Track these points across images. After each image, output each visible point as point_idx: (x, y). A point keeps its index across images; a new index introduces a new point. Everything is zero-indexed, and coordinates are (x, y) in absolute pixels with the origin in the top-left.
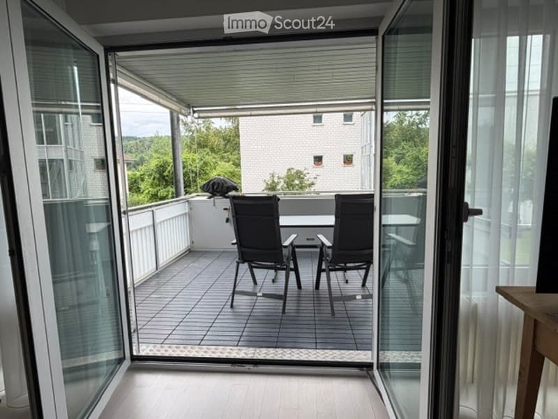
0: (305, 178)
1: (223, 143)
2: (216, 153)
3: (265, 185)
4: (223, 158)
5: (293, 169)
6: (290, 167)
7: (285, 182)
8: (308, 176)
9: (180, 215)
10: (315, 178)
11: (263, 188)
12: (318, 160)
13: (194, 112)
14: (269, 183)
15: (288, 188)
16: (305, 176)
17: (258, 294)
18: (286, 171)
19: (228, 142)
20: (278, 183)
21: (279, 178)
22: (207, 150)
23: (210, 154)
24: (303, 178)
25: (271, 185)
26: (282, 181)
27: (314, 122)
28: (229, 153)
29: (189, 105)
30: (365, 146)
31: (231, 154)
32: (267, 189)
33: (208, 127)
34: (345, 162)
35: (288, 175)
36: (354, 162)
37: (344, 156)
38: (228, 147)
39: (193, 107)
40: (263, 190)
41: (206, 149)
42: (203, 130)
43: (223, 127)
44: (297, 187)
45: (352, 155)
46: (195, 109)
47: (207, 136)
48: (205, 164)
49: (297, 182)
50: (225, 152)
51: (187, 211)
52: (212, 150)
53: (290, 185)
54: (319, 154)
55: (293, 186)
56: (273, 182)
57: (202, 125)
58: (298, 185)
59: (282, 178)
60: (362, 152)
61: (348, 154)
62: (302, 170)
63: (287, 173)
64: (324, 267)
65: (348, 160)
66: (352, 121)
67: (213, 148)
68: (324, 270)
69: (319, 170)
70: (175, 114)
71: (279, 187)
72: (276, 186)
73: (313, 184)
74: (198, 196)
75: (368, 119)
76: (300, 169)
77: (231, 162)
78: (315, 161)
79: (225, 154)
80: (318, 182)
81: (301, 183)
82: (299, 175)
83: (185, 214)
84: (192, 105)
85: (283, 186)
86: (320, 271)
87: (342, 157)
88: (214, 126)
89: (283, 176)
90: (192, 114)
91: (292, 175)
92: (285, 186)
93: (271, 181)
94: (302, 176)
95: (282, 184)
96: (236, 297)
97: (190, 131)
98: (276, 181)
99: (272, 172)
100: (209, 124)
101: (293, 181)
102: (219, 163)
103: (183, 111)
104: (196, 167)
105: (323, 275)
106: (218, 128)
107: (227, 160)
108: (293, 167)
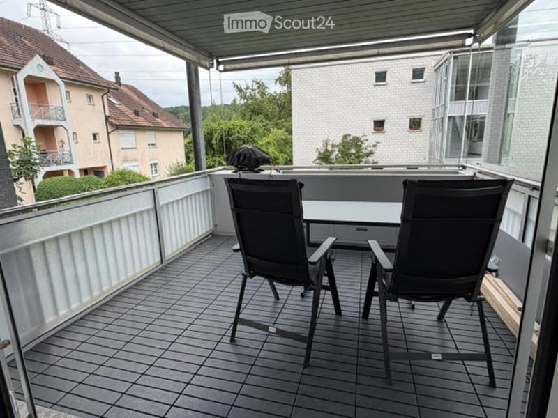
0: (363, 146)
1: (277, 110)
2: (270, 120)
3: (317, 155)
4: (277, 125)
5: (349, 135)
6: (345, 133)
7: (339, 151)
8: (366, 143)
9: (199, 193)
10: (374, 146)
11: (315, 158)
12: (379, 125)
13: (219, 63)
14: (322, 152)
15: (343, 157)
16: (362, 143)
17: (271, 329)
18: (341, 138)
19: (283, 108)
20: (332, 152)
21: (333, 146)
22: (262, 117)
23: (264, 120)
24: (361, 146)
25: (324, 153)
26: (336, 149)
27: (376, 81)
28: (283, 120)
29: (210, 53)
30: (438, 108)
31: (286, 120)
32: (319, 158)
33: (262, 93)
34: (410, 127)
35: (343, 142)
36: (423, 126)
37: (411, 120)
38: (282, 113)
39: (218, 57)
40: (316, 160)
41: (260, 116)
42: (258, 96)
43: (278, 92)
44: (353, 157)
45: (420, 119)
46: (220, 60)
47: (262, 102)
48: (254, 130)
49: (353, 151)
50: (280, 119)
51: (209, 187)
52: (267, 116)
53: (345, 153)
54: (379, 117)
55: (349, 155)
56: (327, 150)
57: (257, 91)
58: (354, 154)
59: (337, 146)
60: (434, 116)
61: (416, 117)
62: (360, 137)
63: (343, 139)
64: (376, 289)
65: (415, 124)
66: (422, 78)
67: (267, 115)
68: (377, 294)
69: (379, 137)
70: (193, 66)
71: (333, 157)
72: (329, 156)
73: (371, 153)
74: (224, 169)
75: (444, 74)
76: (357, 135)
77: (284, 129)
78: (375, 127)
79: (280, 121)
80: (378, 151)
81: (357, 152)
82: (357, 142)
83: (207, 191)
84: (215, 54)
85: (337, 155)
86: (370, 294)
87: (408, 120)
88: (269, 91)
89: (337, 143)
90: (215, 65)
91: (348, 142)
92: (340, 155)
93: (324, 150)
94: (359, 143)
95: (337, 152)
96: (239, 327)
97: (245, 98)
98: (330, 149)
99: (325, 139)
100: (264, 89)
101: (349, 149)
102: (272, 130)
103: (203, 62)
104: (244, 134)
105: (376, 301)
106: (273, 93)
107: (281, 126)
108: (350, 133)
